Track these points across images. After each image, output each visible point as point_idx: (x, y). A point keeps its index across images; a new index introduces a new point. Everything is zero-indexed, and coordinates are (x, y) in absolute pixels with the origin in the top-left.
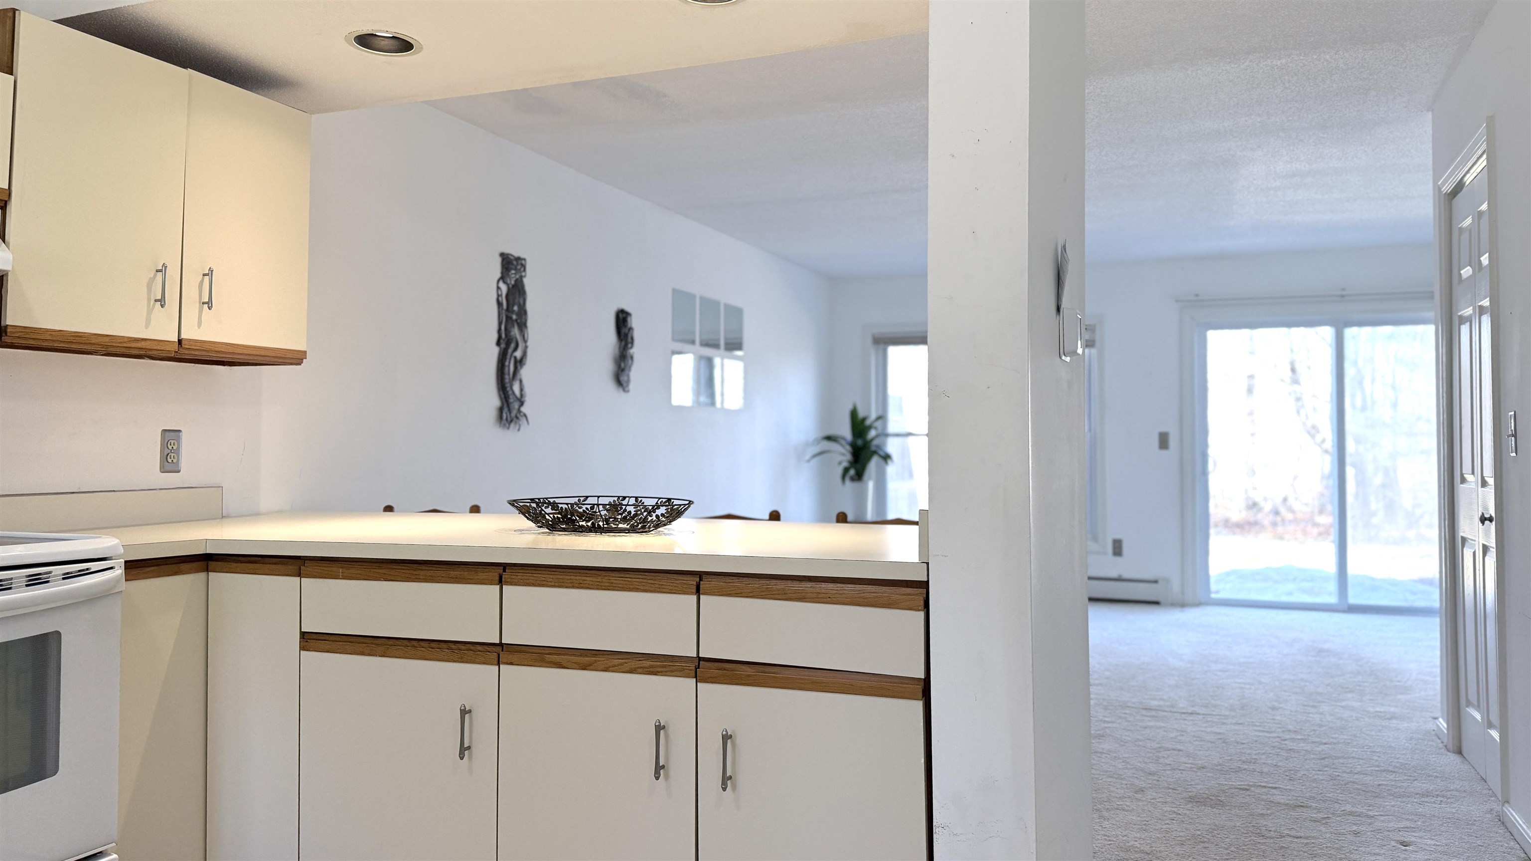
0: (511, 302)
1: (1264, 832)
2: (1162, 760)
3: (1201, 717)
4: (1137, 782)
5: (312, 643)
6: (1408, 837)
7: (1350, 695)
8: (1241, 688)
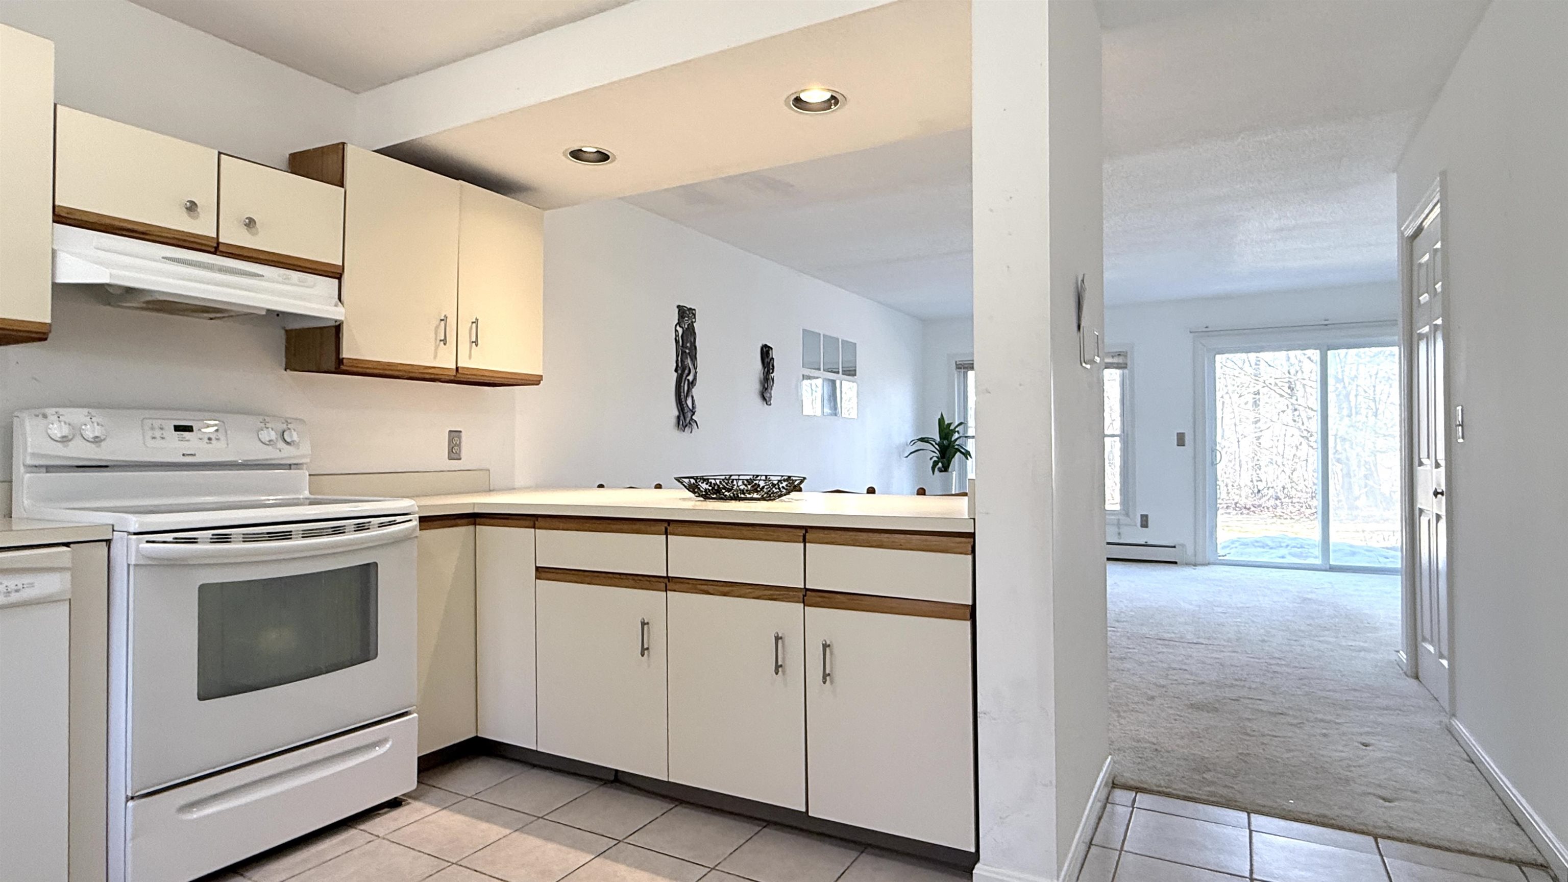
0: (685, 341)
1: (1249, 731)
2: (1170, 677)
3: (1203, 646)
4: (1149, 692)
5: (543, 575)
6: (1366, 739)
7: (1327, 633)
8: (1238, 626)
